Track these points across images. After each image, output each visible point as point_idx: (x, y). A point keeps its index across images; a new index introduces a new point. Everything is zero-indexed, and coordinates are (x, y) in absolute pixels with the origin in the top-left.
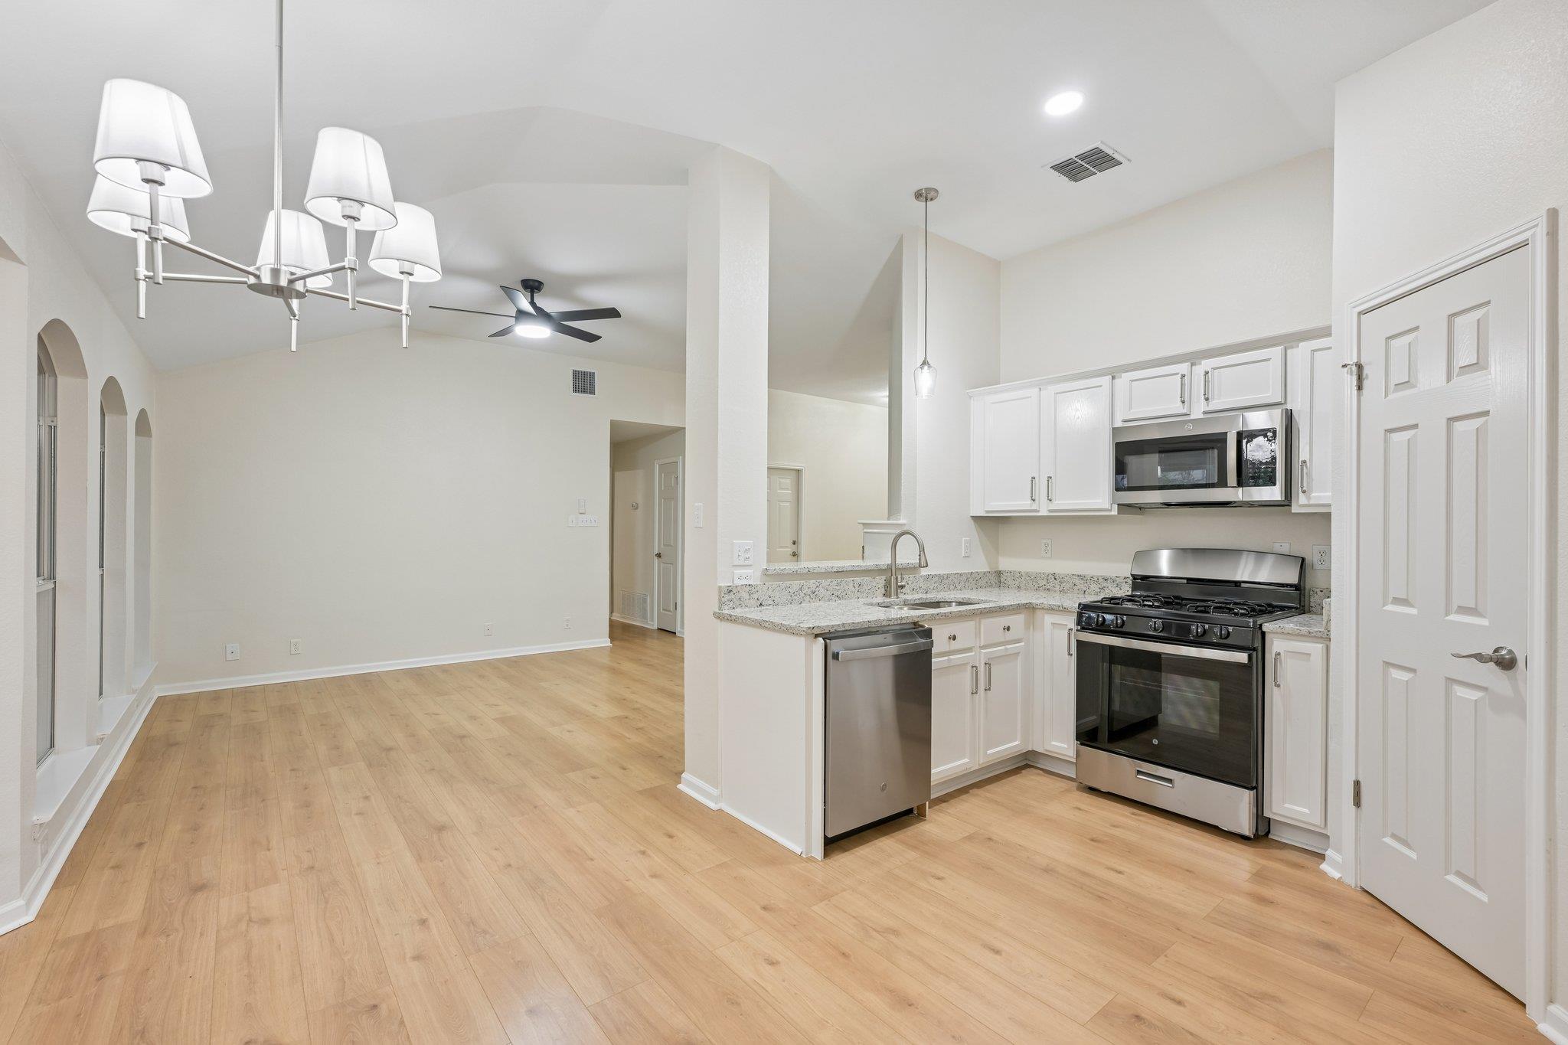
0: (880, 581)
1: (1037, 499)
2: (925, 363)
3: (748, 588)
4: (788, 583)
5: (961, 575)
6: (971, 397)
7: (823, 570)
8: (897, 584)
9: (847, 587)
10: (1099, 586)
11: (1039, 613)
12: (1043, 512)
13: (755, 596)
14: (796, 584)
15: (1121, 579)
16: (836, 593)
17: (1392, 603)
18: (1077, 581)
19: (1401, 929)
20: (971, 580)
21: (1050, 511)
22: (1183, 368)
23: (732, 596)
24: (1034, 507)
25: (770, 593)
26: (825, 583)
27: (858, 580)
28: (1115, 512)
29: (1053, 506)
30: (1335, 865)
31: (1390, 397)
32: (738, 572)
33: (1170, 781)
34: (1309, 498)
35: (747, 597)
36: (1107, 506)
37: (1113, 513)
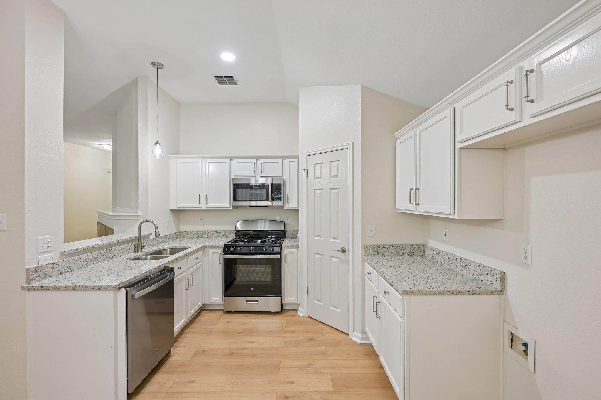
0: (132, 244)
1: (201, 203)
2: (157, 143)
3: (51, 266)
4: (79, 256)
5: (167, 236)
6: (169, 158)
7: (102, 245)
8: (142, 245)
9: (115, 252)
10: (223, 234)
11: (206, 249)
12: (204, 208)
13: (57, 269)
14: (85, 256)
15: (231, 232)
16: (109, 256)
17: (316, 237)
18: (214, 233)
19: (321, 325)
20: (171, 237)
21: (206, 208)
22: (254, 160)
23: (39, 273)
24: (200, 206)
25: (68, 265)
26: (102, 252)
27: (121, 247)
28: (231, 208)
29: (207, 206)
30: (301, 312)
31: (315, 180)
32: (42, 256)
33: (257, 301)
34: (289, 205)
35: (51, 270)
36: (229, 206)
37: (231, 209)
